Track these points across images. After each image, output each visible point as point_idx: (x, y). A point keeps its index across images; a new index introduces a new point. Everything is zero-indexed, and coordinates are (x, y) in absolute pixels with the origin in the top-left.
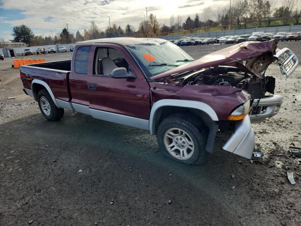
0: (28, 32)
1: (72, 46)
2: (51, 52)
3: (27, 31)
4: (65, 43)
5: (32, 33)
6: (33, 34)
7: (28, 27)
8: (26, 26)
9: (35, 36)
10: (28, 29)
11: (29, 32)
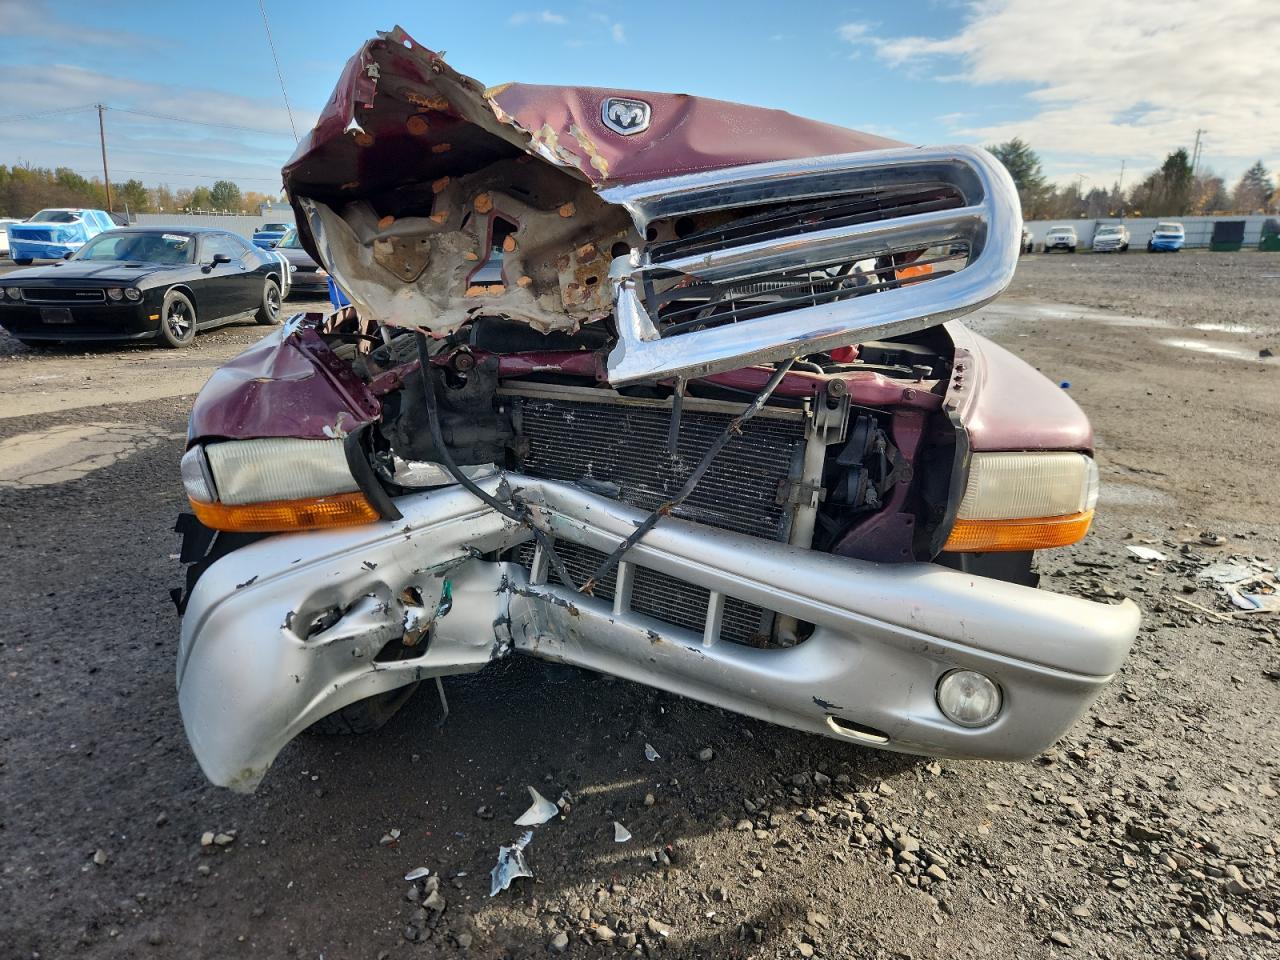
0: (1024, 167)
1: (1163, 228)
2: (1055, 247)
3: (1023, 163)
4: (1137, 213)
5: (1038, 172)
6: (1042, 175)
7: (1030, 150)
8: (1024, 143)
9: (1046, 183)
10: (1027, 156)
11: (1029, 168)
